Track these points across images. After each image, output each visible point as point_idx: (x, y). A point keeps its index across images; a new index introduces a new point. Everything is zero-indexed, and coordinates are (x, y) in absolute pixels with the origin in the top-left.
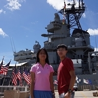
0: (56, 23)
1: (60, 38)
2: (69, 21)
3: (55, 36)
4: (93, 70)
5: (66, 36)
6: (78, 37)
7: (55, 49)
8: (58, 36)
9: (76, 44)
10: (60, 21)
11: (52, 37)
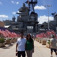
0: (23, 9)
1: (25, 15)
2: (29, 8)
3: (23, 15)
4: (37, 31)
5: (27, 15)
6: (33, 16)
7: (22, 21)
8: (24, 15)
9: (32, 19)
10: (25, 7)
11: (21, 15)
